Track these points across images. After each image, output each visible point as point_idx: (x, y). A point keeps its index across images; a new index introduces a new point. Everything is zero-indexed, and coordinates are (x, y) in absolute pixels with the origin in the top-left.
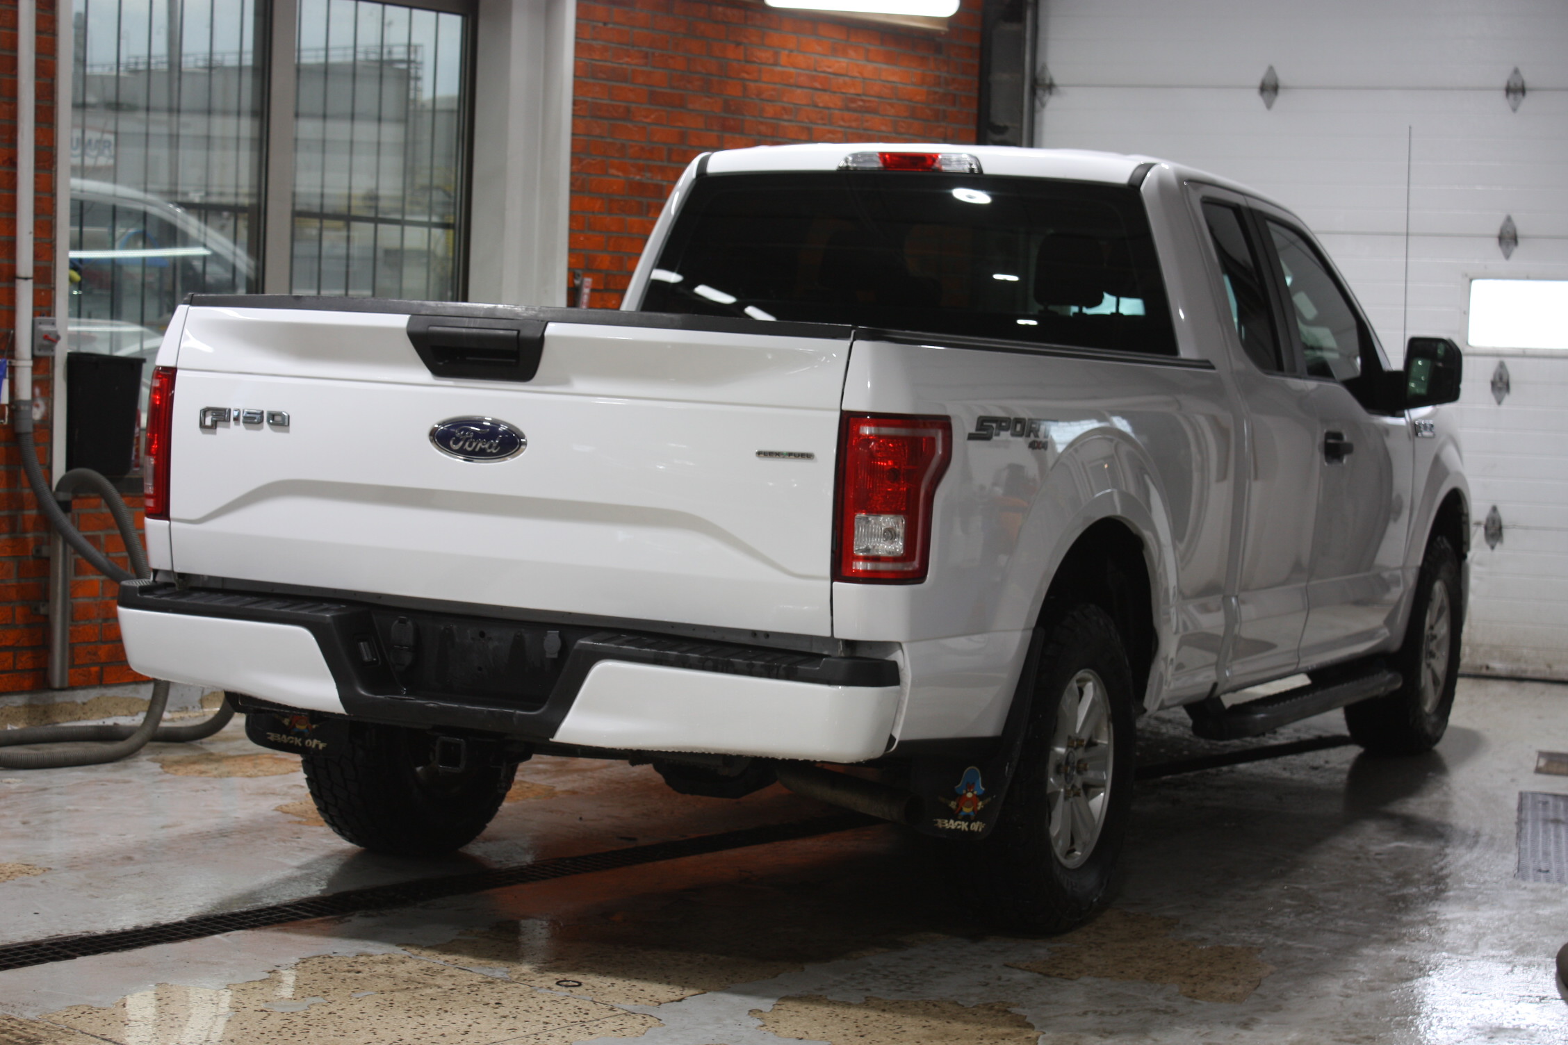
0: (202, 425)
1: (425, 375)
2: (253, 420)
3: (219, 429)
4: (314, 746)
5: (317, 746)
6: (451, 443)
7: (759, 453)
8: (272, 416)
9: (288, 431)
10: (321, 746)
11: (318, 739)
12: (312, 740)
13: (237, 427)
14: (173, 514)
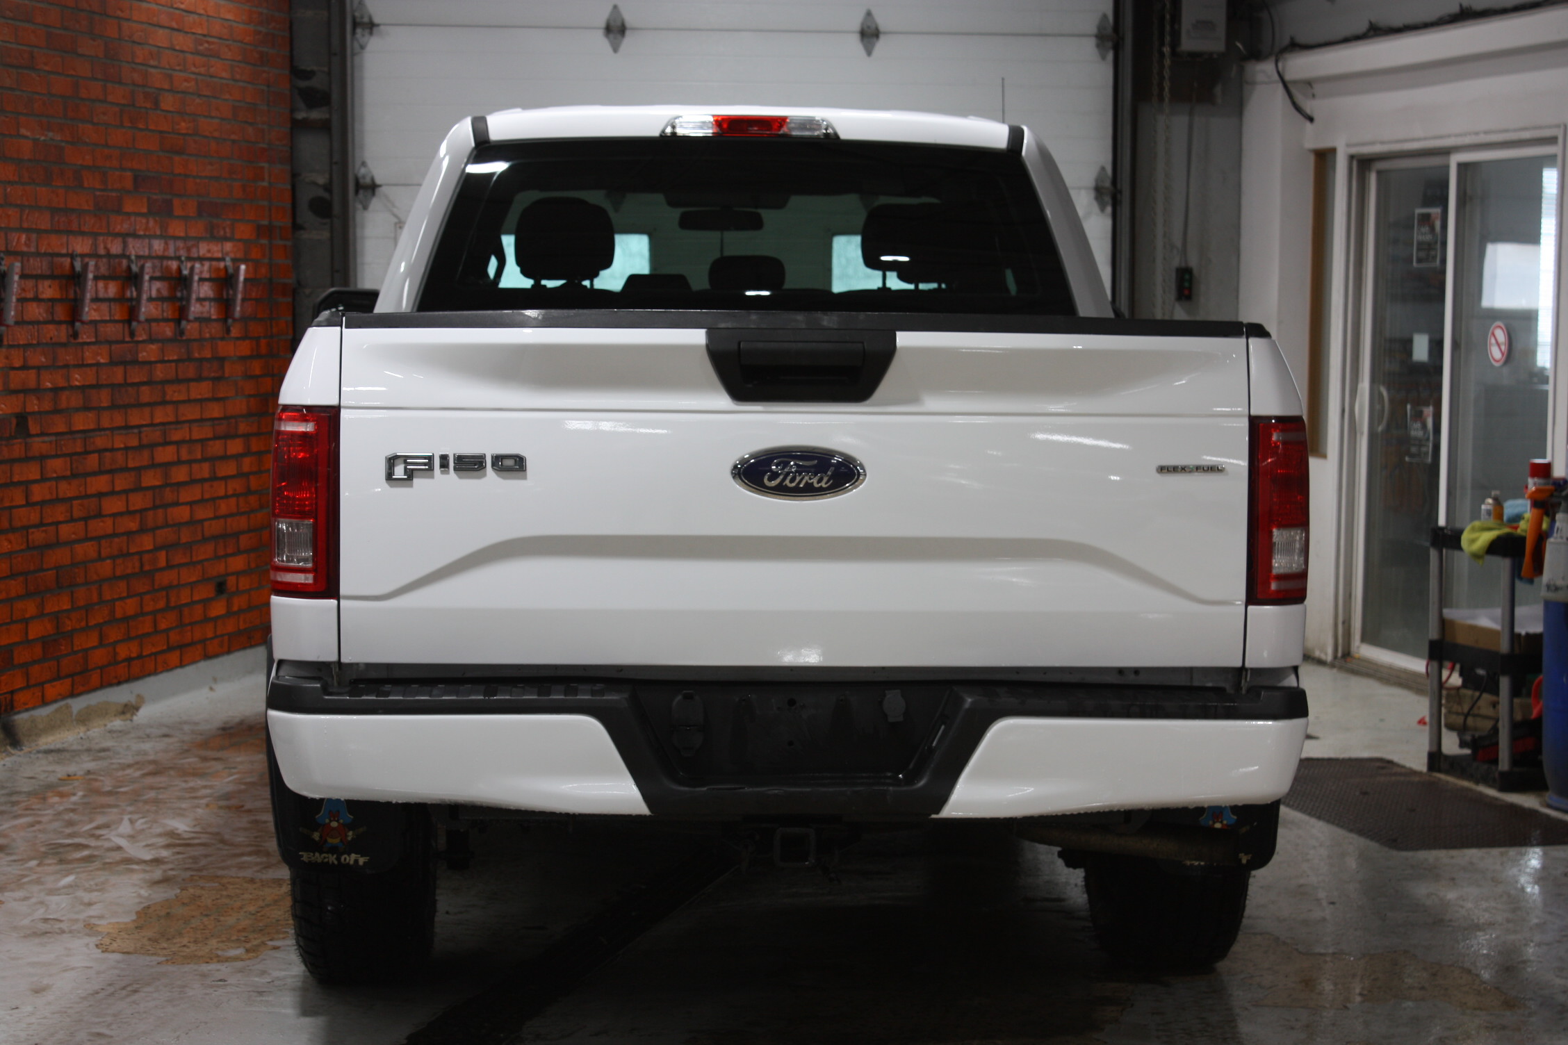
0: (389, 476)
1: (723, 400)
2: (469, 465)
3: (415, 481)
4: (352, 862)
5: (356, 861)
6: (766, 477)
7: (1162, 469)
8: (497, 459)
9: (525, 478)
10: (362, 861)
11: (356, 854)
12: (349, 855)
13: (445, 476)
14: (344, 589)
